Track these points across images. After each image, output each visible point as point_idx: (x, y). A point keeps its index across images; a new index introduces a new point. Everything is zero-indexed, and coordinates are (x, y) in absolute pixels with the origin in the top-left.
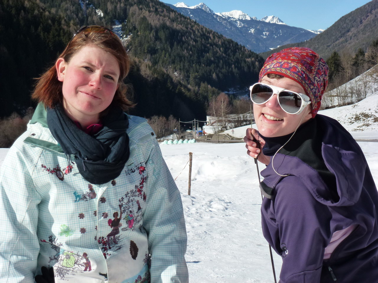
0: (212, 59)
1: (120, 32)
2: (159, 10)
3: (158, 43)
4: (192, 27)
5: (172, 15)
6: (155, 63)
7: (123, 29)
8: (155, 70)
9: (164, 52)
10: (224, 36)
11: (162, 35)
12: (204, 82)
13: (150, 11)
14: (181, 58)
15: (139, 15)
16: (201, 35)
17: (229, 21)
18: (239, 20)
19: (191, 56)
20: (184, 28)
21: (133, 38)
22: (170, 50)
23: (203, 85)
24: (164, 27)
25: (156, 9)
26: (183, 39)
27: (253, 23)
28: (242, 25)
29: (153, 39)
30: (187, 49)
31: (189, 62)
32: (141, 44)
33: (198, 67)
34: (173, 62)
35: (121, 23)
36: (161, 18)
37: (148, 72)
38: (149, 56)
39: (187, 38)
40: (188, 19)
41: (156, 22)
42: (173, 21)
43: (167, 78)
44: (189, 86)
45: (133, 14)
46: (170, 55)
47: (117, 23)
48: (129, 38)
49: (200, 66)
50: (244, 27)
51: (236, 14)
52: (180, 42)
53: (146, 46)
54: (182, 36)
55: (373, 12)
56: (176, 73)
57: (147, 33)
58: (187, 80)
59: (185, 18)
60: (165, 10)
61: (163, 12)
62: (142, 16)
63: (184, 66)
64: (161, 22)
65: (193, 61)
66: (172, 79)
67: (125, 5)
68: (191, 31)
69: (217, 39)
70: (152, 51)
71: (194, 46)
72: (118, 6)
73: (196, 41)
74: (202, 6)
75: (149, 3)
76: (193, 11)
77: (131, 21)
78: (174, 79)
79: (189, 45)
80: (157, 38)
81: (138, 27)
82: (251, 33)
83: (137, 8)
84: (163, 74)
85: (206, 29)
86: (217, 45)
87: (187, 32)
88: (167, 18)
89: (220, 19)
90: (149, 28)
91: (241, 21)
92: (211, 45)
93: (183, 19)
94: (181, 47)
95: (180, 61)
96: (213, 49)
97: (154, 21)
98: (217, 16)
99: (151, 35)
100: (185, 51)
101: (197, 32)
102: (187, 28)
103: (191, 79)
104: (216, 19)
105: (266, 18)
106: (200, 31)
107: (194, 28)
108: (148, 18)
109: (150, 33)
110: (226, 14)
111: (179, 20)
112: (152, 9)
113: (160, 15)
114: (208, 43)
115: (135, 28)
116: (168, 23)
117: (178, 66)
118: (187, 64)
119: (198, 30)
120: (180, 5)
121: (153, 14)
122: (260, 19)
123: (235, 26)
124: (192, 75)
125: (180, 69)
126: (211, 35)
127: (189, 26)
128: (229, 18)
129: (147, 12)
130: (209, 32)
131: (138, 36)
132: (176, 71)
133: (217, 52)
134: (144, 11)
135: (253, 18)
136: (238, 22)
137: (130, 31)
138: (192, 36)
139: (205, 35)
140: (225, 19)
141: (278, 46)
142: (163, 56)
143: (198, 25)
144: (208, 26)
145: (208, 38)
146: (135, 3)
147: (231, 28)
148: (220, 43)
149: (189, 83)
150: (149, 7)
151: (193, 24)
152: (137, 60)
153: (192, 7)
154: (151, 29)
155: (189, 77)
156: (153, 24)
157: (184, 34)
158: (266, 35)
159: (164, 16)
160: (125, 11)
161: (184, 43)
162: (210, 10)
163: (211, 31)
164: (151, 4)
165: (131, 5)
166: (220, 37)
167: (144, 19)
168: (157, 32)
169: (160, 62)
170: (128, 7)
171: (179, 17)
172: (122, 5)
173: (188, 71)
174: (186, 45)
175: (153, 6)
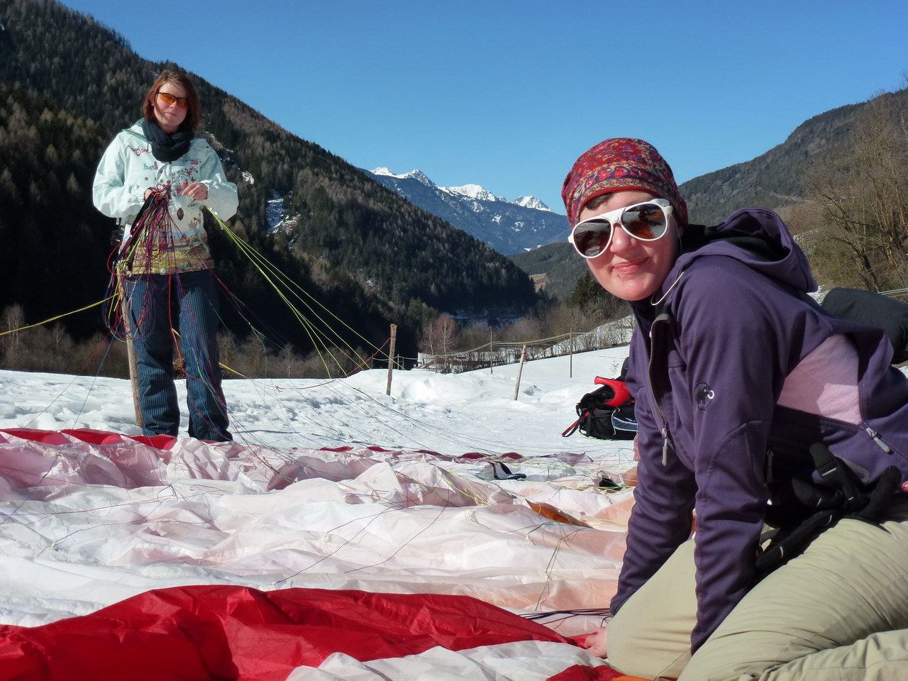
0: (431, 260)
1: (280, 211)
2: (347, 177)
3: (342, 230)
4: (400, 207)
5: (368, 186)
6: (336, 263)
7: (285, 206)
8: (336, 274)
9: (351, 246)
10: (451, 224)
11: (349, 218)
12: (415, 298)
13: (331, 179)
14: (380, 257)
15: (313, 184)
16: (414, 221)
17: (460, 202)
18: (476, 200)
19: (396, 254)
20: (386, 209)
21: (300, 221)
22: (361, 243)
23: (413, 302)
24: (353, 204)
25: (342, 176)
26: (384, 225)
27: (499, 206)
28: (482, 208)
29: (335, 224)
30: (390, 243)
31: (392, 263)
32: (314, 232)
33: (406, 273)
34: (367, 264)
35: (282, 196)
36: (349, 190)
37: (324, 277)
38: (326, 252)
39: (391, 225)
40: (393, 194)
41: (341, 196)
42: (368, 196)
43: (355, 288)
44: (391, 303)
45: (304, 182)
46: (361, 252)
47: (275, 195)
48: (294, 220)
49: (410, 271)
50: (484, 212)
51: (472, 191)
52: (379, 231)
53: (322, 235)
54: (382, 221)
55: (693, 197)
56: (369, 282)
57: (325, 213)
58: (388, 294)
59: (389, 192)
60: (356, 178)
61: (352, 180)
62: (317, 186)
63: (383, 270)
64: (349, 196)
65: (399, 263)
66: (362, 290)
67: (291, 167)
68: (398, 214)
69: (439, 229)
70: (332, 244)
71: (401, 238)
72: (279, 168)
73: (405, 230)
74: (417, 175)
75: (330, 165)
76: (402, 182)
77: (300, 193)
78: (366, 290)
79: (393, 235)
80: (341, 223)
81: (310, 203)
82: (495, 222)
83: (310, 172)
84: (348, 282)
85: (422, 212)
86: (439, 239)
87: (390, 216)
88: (359, 191)
89: (445, 197)
90: (329, 205)
91: (480, 202)
92: (430, 238)
93: (385, 194)
94: (381, 239)
95: (378, 262)
96: (433, 245)
97: (338, 194)
98: (441, 192)
99: (332, 217)
100: (387, 246)
101: (407, 217)
102: (391, 209)
103: (395, 292)
104: (439, 197)
105: (520, 200)
106: (412, 214)
107: (403, 210)
108: (327, 190)
109: (329, 215)
110: (456, 190)
111: (379, 195)
112: (334, 175)
113: (348, 186)
114: (425, 235)
115: (305, 205)
116: (360, 199)
117: (375, 270)
118: (388, 268)
119: (409, 213)
120: (381, 171)
121: (336, 183)
122: (510, 200)
123: (470, 211)
124: (396, 287)
125: (377, 275)
126: (430, 222)
127: (395, 206)
128: (461, 196)
129: (327, 180)
130: (428, 217)
131: (309, 217)
132: (370, 277)
133: (439, 250)
134: (321, 178)
135: (500, 198)
136: (475, 204)
137: (297, 209)
138: (399, 222)
139: (420, 221)
140: (454, 198)
141: (539, 246)
142: (349, 252)
143: (410, 204)
144: (426, 208)
145: (425, 226)
146: (307, 165)
147: (463, 213)
148: (444, 235)
149: (390, 299)
150: (330, 172)
151: (401, 202)
152: (306, 256)
153: (401, 176)
154: (332, 207)
155: (390, 288)
156: (335, 199)
157: (384, 217)
158: (519, 227)
159: (355, 188)
160: (290, 176)
161: (385, 232)
162: (430, 182)
163: (431, 216)
164: (333, 168)
165: (301, 167)
166: (445, 226)
167: (321, 190)
168: (341, 213)
169: (345, 262)
170: (295, 170)
171: (378, 189)
172: (286, 166)
173: (390, 279)
174: (387, 237)
175: (337, 171)
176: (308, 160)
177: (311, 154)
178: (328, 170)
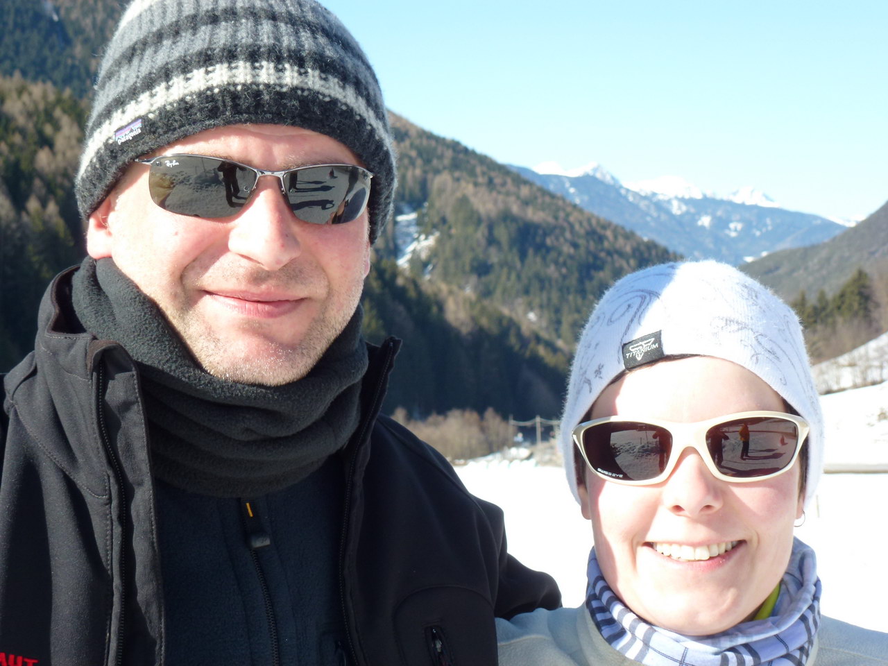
1: (413, 229)
2: (498, 181)
3: (493, 251)
4: (568, 215)
5: (525, 191)
6: (486, 293)
7: (419, 222)
8: (483, 309)
9: (505, 270)
10: (639, 233)
11: (502, 233)
13: (476, 184)
14: (543, 282)
15: (453, 192)
16: (587, 233)
17: (655, 202)
18: (676, 198)
19: (564, 277)
20: (550, 220)
21: (440, 241)
22: (518, 265)
24: (506, 217)
25: (491, 181)
26: (548, 241)
28: (684, 208)
29: (483, 242)
30: (556, 263)
31: (560, 290)
32: (457, 254)
33: (579, 301)
34: (526, 292)
35: (414, 209)
36: (501, 198)
37: (465, 314)
38: (473, 279)
39: (557, 239)
40: (558, 198)
41: (490, 206)
43: (508, 327)
44: (560, 343)
45: (441, 191)
46: (519, 277)
47: (406, 209)
48: (431, 241)
49: (584, 298)
50: (687, 213)
52: (542, 248)
53: (467, 258)
54: (545, 235)
56: (532, 316)
57: (470, 229)
58: (557, 330)
59: (553, 196)
60: (509, 181)
61: (504, 184)
62: (459, 194)
63: (549, 300)
64: (501, 206)
65: (568, 289)
66: (518, 329)
67: (425, 172)
68: (565, 225)
69: (621, 241)
70: (482, 269)
71: (571, 257)
72: (409, 174)
73: (575, 245)
74: (596, 170)
75: (474, 167)
76: (576, 182)
77: (437, 204)
78: (526, 327)
79: (560, 253)
80: (492, 241)
81: (450, 218)
82: (703, 227)
83: (449, 177)
84: (500, 319)
85: (598, 220)
86: (621, 254)
87: (555, 227)
88: (512, 199)
89: (634, 197)
90: (475, 219)
92: (609, 253)
93: (547, 199)
94: (544, 259)
95: (542, 288)
96: (613, 263)
97: (485, 204)
98: (628, 190)
99: (479, 234)
100: (552, 268)
101: (577, 227)
102: (556, 218)
103: (565, 327)
104: (625, 198)
105: (736, 194)
106: (585, 224)
107: (571, 219)
108: (472, 199)
109: (476, 230)
110: (647, 187)
111: (540, 200)
112: (480, 180)
113: (499, 193)
114: (602, 250)
115: (444, 220)
116: (515, 209)
117: (537, 300)
118: (555, 296)
119: (581, 223)
120: (548, 168)
121: (483, 189)
122: (721, 195)
123: (668, 213)
124: (568, 319)
125: (541, 307)
126: (609, 233)
127: (561, 214)
128: (654, 195)
129: (471, 186)
130: (605, 226)
131: (450, 236)
132: (532, 309)
133: (621, 268)
134: (463, 184)
135: (709, 194)
136: (675, 203)
137: (435, 226)
139: (596, 232)
140: (645, 198)
141: (764, 254)
142: (504, 277)
143: (581, 211)
144: (604, 213)
145: (601, 239)
146: (445, 168)
147: (659, 217)
148: (628, 248)
149: (559, 336)
150: (475, 175)
151: (569, 209)
152: (444, 287)
153: (575, 174)
154: (479, 221)
155: (559, 322)
156: (482, 210)
157: (547, 230)
158: (736, 230)
159: (508, 194)
160: (424, 185)
161: (548, 250)
162: (613, 178)
163: (610, 224)
164: (478, 170)
165: (437, 172)
166: (629, 236)
167: (464, 201)
168: (491, 228)
169: (499, 292)
170: (430, 176)
171: (539, 194)
172: (418, 172)
173: (557, 311)
174: (553, 255)
175: (484, 174)
176: (447, 162)
177: (449, 154)
178: (472, 173)
